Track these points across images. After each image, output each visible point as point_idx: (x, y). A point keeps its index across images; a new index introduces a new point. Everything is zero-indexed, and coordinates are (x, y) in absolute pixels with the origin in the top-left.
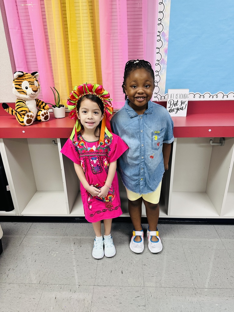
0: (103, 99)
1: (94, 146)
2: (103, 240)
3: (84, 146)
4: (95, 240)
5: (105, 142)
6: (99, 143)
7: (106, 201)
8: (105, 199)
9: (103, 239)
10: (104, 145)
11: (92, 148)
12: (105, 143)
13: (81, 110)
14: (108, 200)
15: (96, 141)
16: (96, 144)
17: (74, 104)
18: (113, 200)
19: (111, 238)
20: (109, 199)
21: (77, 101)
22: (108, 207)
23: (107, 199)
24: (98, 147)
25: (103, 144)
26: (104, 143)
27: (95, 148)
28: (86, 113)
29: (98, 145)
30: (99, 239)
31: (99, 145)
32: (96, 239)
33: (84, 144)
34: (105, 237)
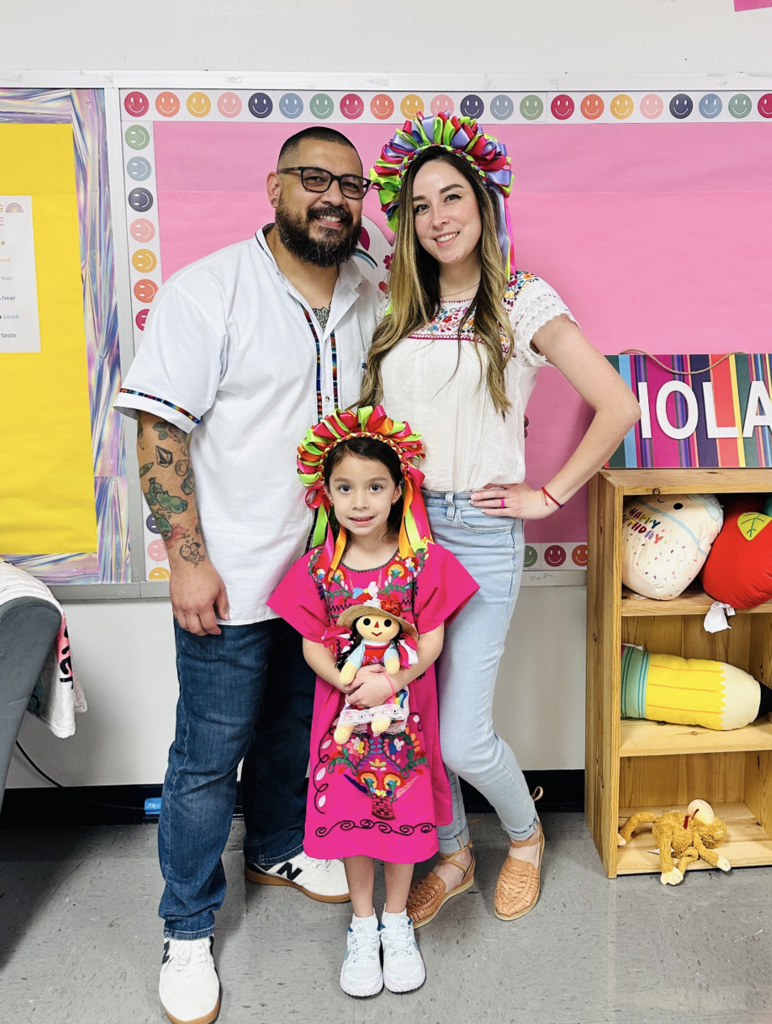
0: (392, 442)
1: (373, 584)
2: (379, 929)
3: (342, 583)
4: (351, 931)
5: (407, 565)
6: (390, 573)
7: (379, 793)
8: (375, 785)
9: (380, 927)
10: (405, 576)
11: (366, 591)
12: (406, 569)
13: (333, 485)
14: (384, 789)
15: (380, 568)
16: (380, 577)
17: (314, 470)
18: (399, 795)
19: (409, 923)
20: (387, 787)
21: (321, 461)
22: (381, 818)
23: (381, 787)
24: (386, 584)
25: (401, 575)
26: (403, 571)
27: (377, 590)
28: (349, 491)
29: (385, 577)
30: (364, 925)
31: (390, 578)
32: (352, 926)
33: (342, 577)
34: (387, 917)
